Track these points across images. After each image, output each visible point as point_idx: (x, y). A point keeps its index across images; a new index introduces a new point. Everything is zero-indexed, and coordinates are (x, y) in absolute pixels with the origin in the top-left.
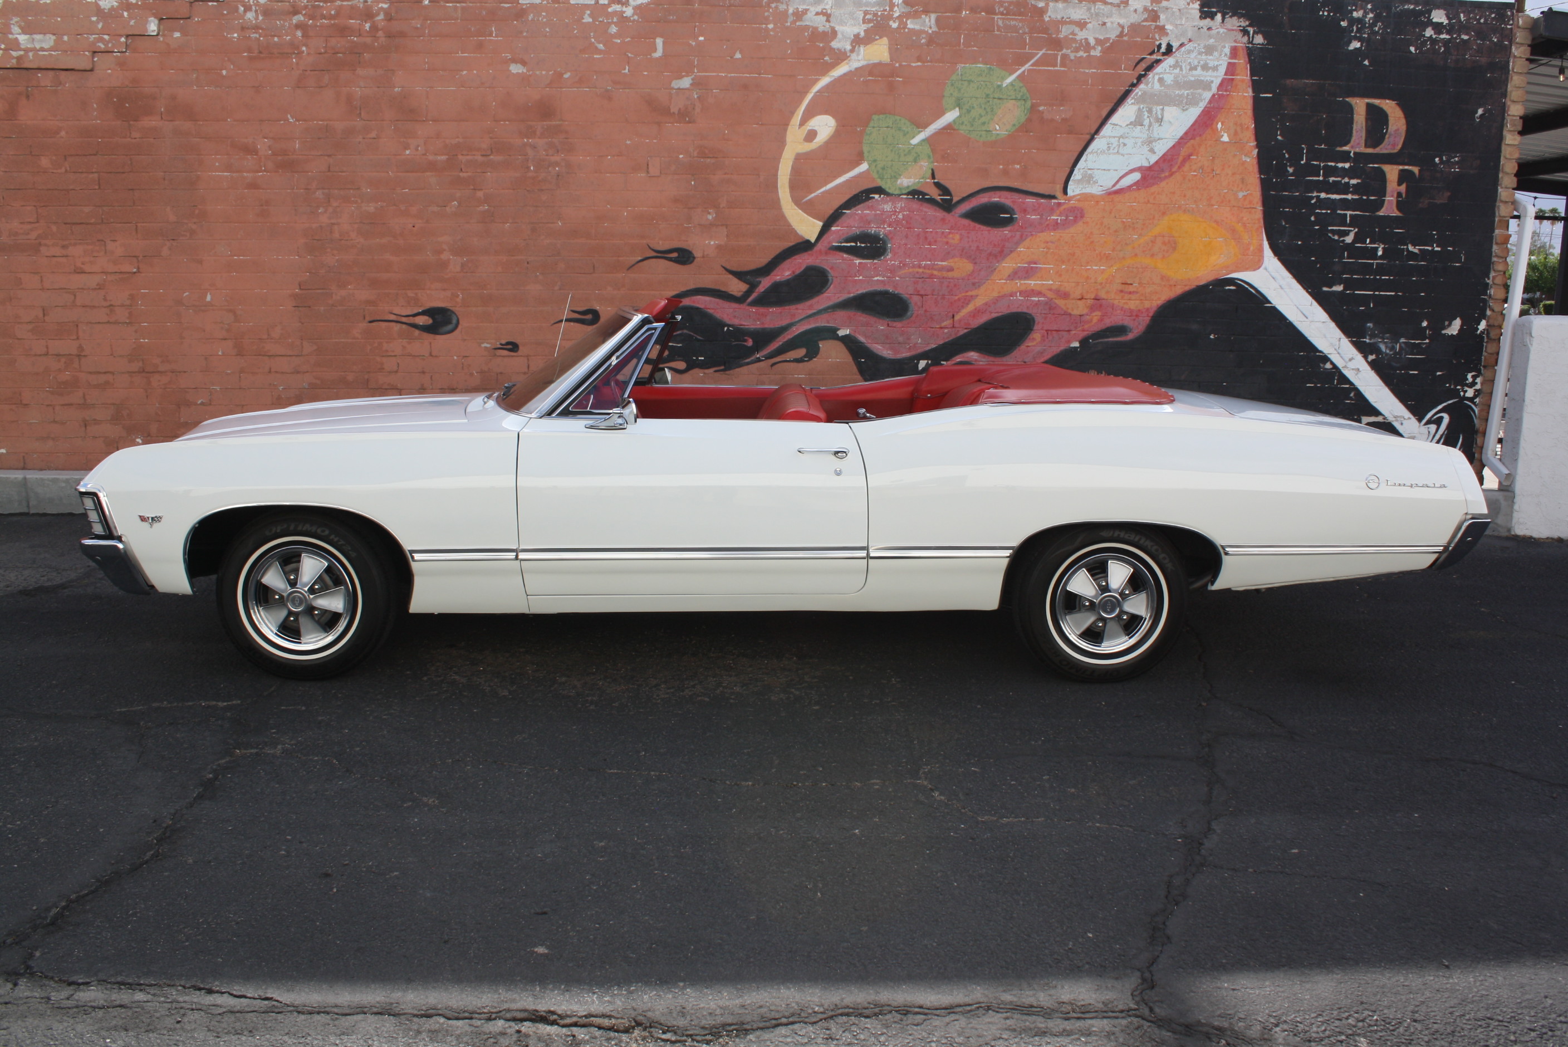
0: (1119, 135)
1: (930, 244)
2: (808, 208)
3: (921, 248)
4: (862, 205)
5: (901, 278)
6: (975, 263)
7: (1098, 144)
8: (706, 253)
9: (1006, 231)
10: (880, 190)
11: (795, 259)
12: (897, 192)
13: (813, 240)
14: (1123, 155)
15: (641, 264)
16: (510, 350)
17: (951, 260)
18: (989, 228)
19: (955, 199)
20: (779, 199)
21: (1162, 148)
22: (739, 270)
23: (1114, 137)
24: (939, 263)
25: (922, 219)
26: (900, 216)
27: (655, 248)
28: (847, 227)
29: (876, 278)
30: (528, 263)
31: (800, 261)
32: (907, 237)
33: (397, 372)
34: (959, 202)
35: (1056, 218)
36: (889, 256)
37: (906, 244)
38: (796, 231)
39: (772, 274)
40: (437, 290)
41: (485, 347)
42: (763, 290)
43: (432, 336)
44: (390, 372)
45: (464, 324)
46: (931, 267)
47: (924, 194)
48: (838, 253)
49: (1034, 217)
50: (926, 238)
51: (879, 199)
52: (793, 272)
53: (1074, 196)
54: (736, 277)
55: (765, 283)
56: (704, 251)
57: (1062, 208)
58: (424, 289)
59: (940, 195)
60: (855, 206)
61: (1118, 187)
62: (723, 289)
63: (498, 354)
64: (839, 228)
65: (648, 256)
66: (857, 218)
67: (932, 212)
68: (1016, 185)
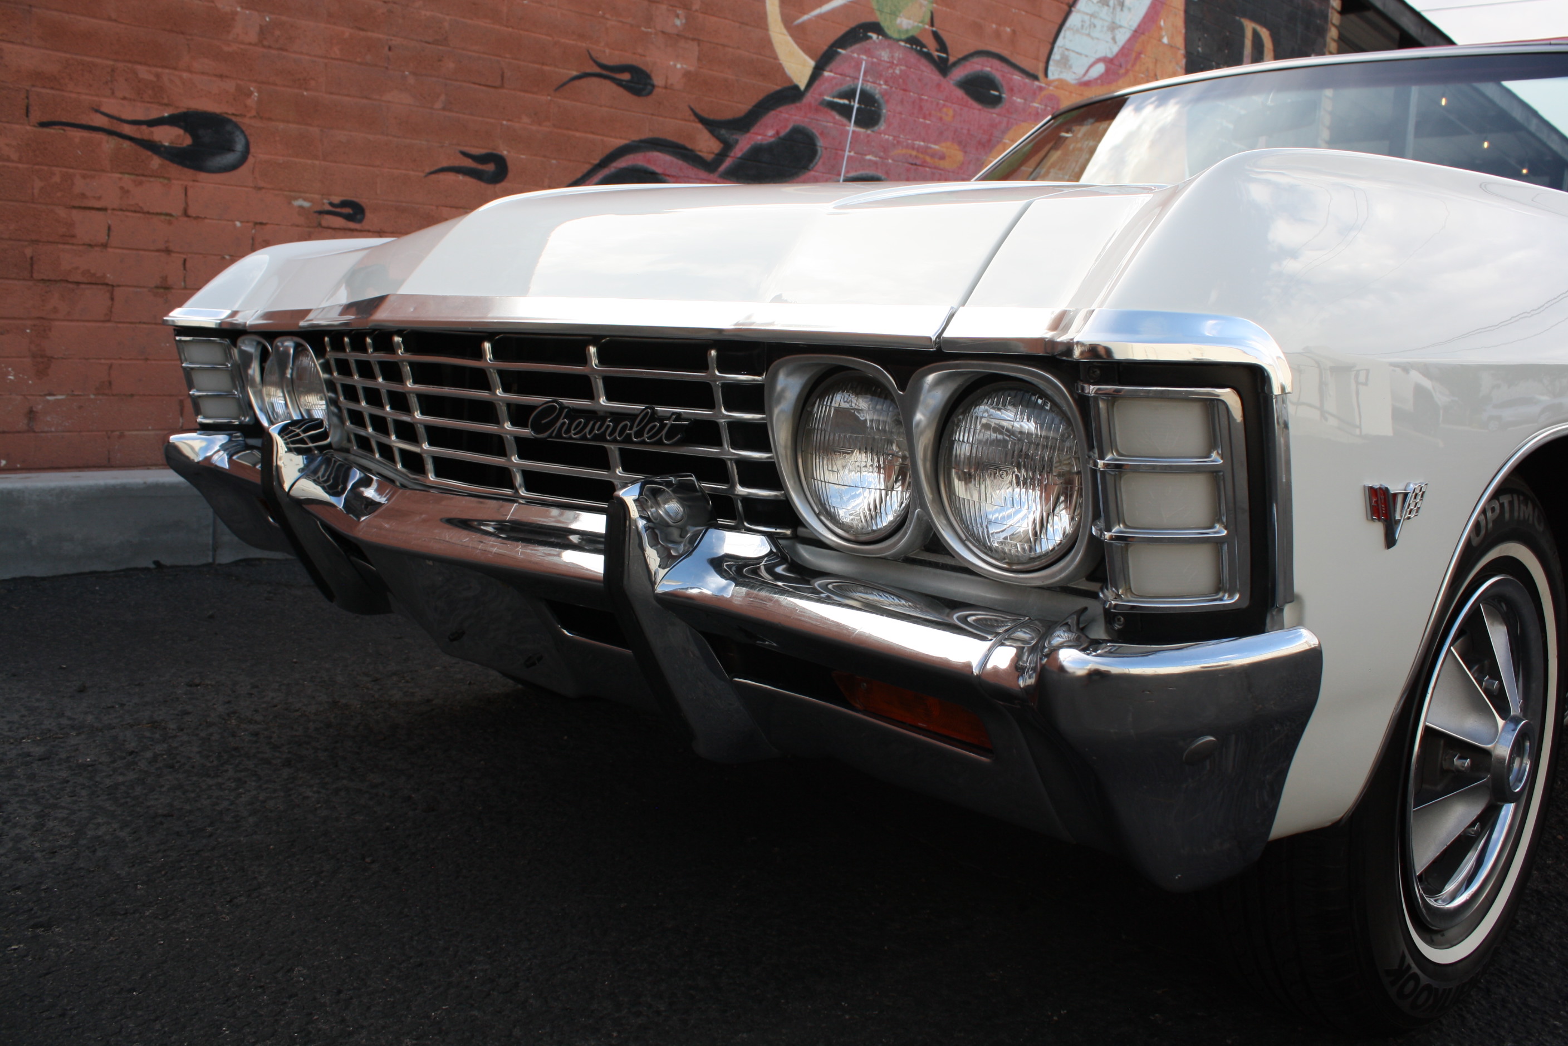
0: (1090, 12)
1: (925, 118)
2: (799, 34)
3: (915, 121)
4: (857, 46)
5: (893, 160)
6: (965, 152)
7: (1074, 20)
8: (670, 82)
9: (993, 114)
10: (876, 28)
11: (781, 112)
12: (895, 36)
13: (802, 87)
14: (1093, 38)
15: (577, 83)
16: (348, 218)
17: (943, 144)
18: (979, 107)
19: (952, 60)
20: (765, 13)
21: (1123, 37)
22: (712, 117)
23: (1087, 14)
24: (933, 146)
25: (920, 80)
26: (897, 72)
27: (599, 60)
28: (841, 74)
29: (868, 157)
30: (390, 49)
31: (787, 116)
32: (902, 102)
33: (105, 246)
34: (955, 64)
35: (1036, 105)
36: (882, 126)
37: (900, 113)
38: (783, 69)
39: (752, 131)
40: (203, 73)
41: (301, 207)
42: (739, 154)
43: (189, 173)
44: (90, 245)
45: (259, 154)
46: (925, 151)
47: (923, 46)
48: (829, 111)
49: (1019, 100)
50: (921, 108)
51: (877, 41)
52: (778, 133)
53: (1054, 81)
54: (707, 129)
55: (744, 144)
56: (667, 78)
57: (1044, 93)
58: (175, 69)
59: (937, 51)
60: (851, 44)
61: (1086, 78)
62: (690, 146)
63: (324, 223)
64: (832, 74)
65: (588, 70)
66: (853, 64)
67: (929, 73)
68: (1005, 53)
